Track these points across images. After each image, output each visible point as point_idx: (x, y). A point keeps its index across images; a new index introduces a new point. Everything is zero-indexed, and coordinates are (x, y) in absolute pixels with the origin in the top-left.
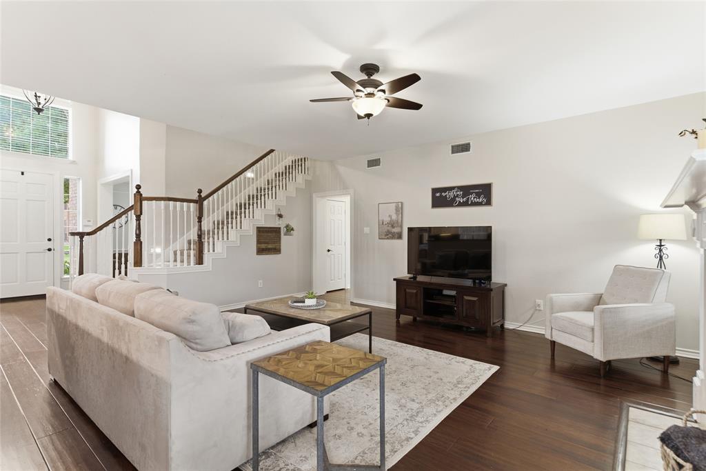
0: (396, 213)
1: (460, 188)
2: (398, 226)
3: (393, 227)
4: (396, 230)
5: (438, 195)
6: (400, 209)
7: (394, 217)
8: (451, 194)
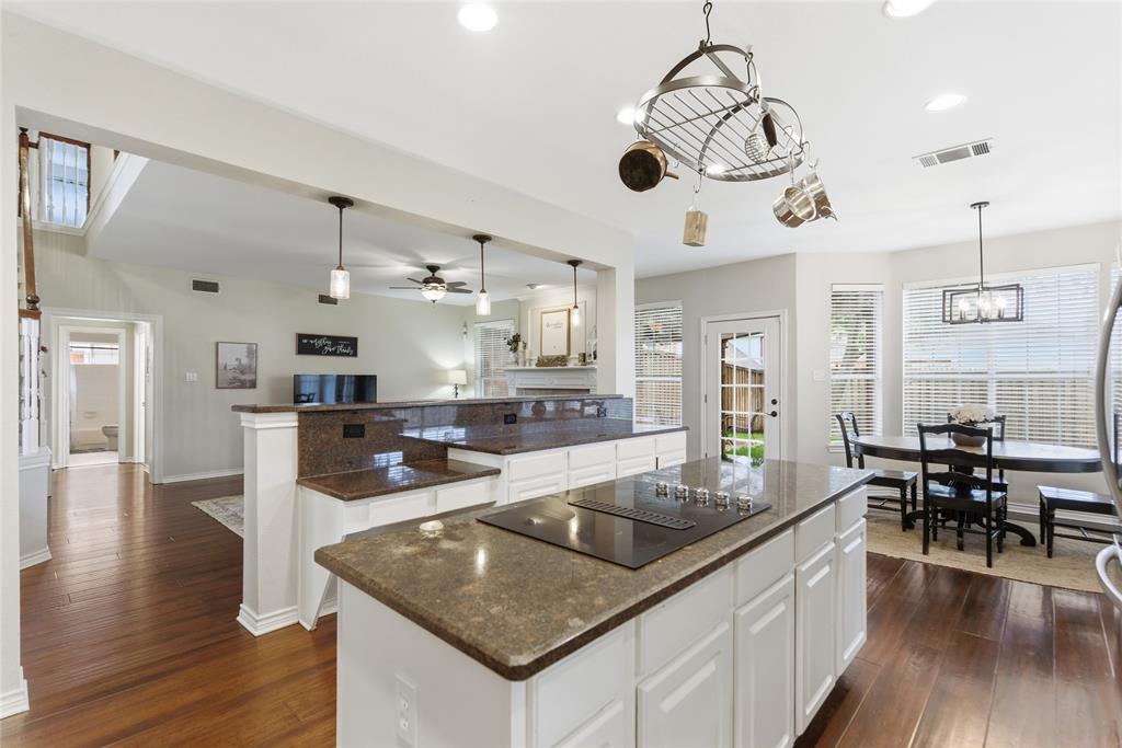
0: (248, 357)
1: (329, 338)
2: (250, 372)
3: (242, 373)
4: (248, 377)
5: (305, 341)
6: (252, 352)
7: (245, 361)
8: (319, 343)
